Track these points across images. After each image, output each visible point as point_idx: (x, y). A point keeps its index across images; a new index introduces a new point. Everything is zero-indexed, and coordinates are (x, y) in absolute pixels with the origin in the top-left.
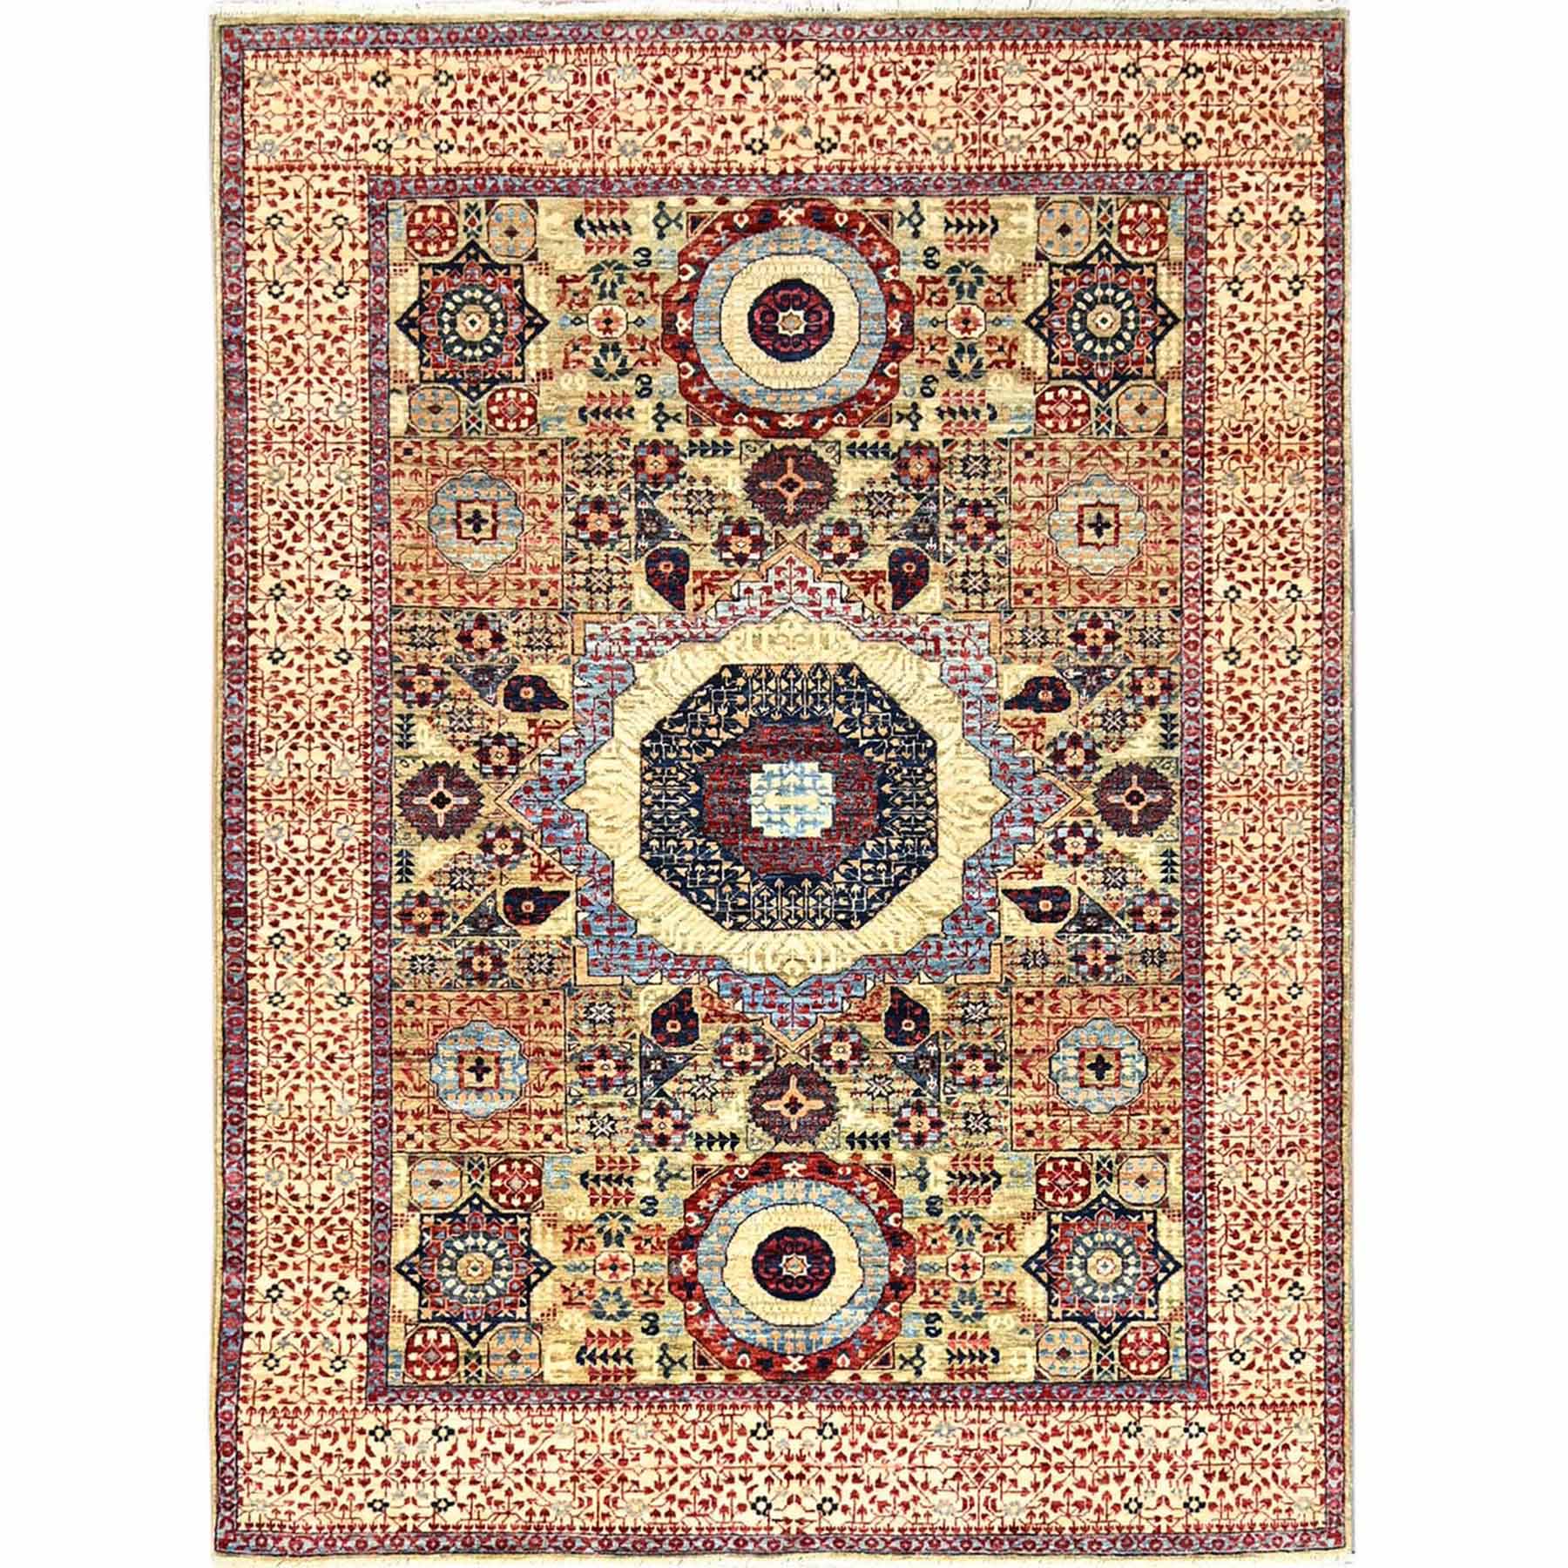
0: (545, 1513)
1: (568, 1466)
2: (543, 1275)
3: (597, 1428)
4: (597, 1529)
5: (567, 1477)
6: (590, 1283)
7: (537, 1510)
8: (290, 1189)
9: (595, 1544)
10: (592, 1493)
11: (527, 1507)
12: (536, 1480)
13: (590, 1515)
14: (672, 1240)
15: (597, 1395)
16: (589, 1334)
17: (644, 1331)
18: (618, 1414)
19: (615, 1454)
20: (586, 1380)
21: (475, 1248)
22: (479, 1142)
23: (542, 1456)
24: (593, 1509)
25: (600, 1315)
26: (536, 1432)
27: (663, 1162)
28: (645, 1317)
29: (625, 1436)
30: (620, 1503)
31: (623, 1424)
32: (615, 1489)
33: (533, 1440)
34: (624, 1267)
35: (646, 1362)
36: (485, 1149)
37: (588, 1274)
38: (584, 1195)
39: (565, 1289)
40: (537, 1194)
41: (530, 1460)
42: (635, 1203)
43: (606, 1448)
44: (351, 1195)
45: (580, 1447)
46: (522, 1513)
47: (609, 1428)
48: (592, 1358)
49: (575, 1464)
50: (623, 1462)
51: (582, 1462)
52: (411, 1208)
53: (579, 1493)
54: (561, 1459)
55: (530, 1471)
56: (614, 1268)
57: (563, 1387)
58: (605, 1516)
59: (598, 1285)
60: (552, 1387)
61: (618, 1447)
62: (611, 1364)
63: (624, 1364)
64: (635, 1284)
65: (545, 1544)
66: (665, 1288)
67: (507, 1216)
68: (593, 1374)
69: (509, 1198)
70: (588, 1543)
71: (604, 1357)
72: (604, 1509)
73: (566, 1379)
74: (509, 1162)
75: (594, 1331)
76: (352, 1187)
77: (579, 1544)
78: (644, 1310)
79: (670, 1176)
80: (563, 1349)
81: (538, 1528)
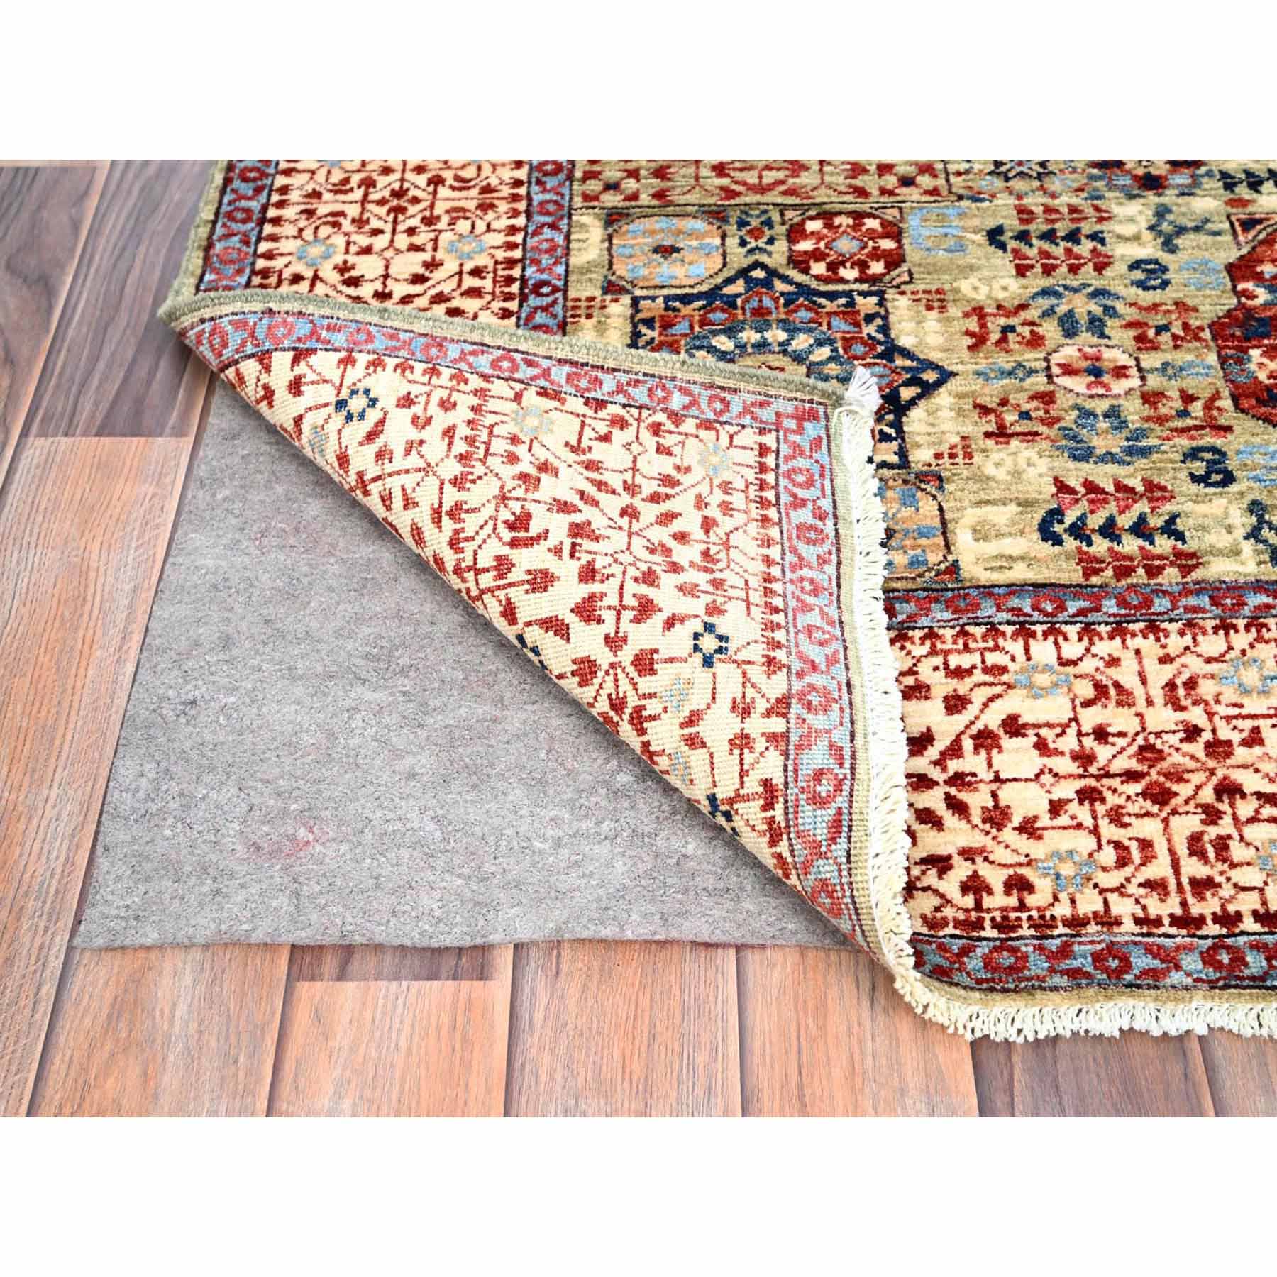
0: (1018, 885)
1: (1065, 765)
2: (928, 390)
3: (1126, 675)
4: (1186, 921)
5: (1067, 790)
6: (1047, 398)
7: (995, 878)
8: (343, 269)
9: (1191, 962)
10: (1150, 828)
11: (962, 870)
12: (978, 800)
13: (1153, 885)
14: (1218, 328)
15: (1110, 606)
16: (1062, 487)
17: (1195, 479)
18: (1175, 643)
19: (1192, 733)
20: (1071, 573)
21: (762, 346)
22: (762, 189)
23: (985, 740)
24: (1160, 868)
25: (1083, 454)
26: (963, 687)
27: (1162, 212)
28: (1193, 454)
29: (1206, 689)
30: (1238, 851)
31: (1195, 665)
32: (1212, 816)
33: (955, 704)
34: (1120, 372)
35: (1219, 539)
36: (774, 197)
37: (1038, 382)
38: (1002, 262)
39: (984, 410)
40: (895, 260)
41: (955, 750)
42: (1120, 268)
43: (1162, 717)
44: (477, 272)
45: (1090, 718)
46: (950, 885)
47: (1159, 675)
48: (1077, 530)
49: (1084, 758)
50: (1219, 749)
51: (1103, 753)
52: (612, 288)
53: (1109, 831)
54: (1042, 747)
55: (958, 779)
56: (1096, 372)
57: (1015, 589)
58: (1202, 886)
59: (1063, 401)
60: (987, 590)
61: (1196, 716)
62: (1131, 545)
63: (1164, 545)
64: (1152, 398)
65: (1037, 965)
66: (1226, 403)
67: (832, 296)
68: (1091, 566)
69: (832, 267)
70: (1171, 960)
71: (1109, 530)
72: (1193, 868)
73: (1020, 573)
74: (827, 216)
75: (1074, 483)
76: (483, 260)
77: (1141, 961)
78: (1184, 443)
79: (1181, 230)
80: (1001, 515)
81: (1005, 925)
